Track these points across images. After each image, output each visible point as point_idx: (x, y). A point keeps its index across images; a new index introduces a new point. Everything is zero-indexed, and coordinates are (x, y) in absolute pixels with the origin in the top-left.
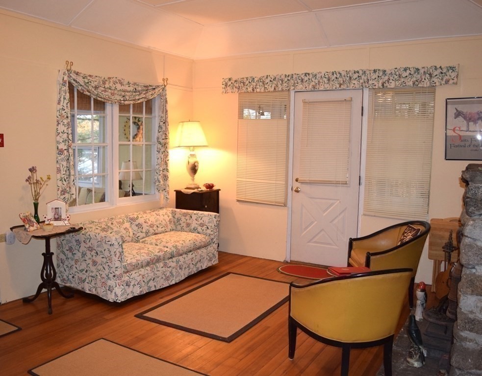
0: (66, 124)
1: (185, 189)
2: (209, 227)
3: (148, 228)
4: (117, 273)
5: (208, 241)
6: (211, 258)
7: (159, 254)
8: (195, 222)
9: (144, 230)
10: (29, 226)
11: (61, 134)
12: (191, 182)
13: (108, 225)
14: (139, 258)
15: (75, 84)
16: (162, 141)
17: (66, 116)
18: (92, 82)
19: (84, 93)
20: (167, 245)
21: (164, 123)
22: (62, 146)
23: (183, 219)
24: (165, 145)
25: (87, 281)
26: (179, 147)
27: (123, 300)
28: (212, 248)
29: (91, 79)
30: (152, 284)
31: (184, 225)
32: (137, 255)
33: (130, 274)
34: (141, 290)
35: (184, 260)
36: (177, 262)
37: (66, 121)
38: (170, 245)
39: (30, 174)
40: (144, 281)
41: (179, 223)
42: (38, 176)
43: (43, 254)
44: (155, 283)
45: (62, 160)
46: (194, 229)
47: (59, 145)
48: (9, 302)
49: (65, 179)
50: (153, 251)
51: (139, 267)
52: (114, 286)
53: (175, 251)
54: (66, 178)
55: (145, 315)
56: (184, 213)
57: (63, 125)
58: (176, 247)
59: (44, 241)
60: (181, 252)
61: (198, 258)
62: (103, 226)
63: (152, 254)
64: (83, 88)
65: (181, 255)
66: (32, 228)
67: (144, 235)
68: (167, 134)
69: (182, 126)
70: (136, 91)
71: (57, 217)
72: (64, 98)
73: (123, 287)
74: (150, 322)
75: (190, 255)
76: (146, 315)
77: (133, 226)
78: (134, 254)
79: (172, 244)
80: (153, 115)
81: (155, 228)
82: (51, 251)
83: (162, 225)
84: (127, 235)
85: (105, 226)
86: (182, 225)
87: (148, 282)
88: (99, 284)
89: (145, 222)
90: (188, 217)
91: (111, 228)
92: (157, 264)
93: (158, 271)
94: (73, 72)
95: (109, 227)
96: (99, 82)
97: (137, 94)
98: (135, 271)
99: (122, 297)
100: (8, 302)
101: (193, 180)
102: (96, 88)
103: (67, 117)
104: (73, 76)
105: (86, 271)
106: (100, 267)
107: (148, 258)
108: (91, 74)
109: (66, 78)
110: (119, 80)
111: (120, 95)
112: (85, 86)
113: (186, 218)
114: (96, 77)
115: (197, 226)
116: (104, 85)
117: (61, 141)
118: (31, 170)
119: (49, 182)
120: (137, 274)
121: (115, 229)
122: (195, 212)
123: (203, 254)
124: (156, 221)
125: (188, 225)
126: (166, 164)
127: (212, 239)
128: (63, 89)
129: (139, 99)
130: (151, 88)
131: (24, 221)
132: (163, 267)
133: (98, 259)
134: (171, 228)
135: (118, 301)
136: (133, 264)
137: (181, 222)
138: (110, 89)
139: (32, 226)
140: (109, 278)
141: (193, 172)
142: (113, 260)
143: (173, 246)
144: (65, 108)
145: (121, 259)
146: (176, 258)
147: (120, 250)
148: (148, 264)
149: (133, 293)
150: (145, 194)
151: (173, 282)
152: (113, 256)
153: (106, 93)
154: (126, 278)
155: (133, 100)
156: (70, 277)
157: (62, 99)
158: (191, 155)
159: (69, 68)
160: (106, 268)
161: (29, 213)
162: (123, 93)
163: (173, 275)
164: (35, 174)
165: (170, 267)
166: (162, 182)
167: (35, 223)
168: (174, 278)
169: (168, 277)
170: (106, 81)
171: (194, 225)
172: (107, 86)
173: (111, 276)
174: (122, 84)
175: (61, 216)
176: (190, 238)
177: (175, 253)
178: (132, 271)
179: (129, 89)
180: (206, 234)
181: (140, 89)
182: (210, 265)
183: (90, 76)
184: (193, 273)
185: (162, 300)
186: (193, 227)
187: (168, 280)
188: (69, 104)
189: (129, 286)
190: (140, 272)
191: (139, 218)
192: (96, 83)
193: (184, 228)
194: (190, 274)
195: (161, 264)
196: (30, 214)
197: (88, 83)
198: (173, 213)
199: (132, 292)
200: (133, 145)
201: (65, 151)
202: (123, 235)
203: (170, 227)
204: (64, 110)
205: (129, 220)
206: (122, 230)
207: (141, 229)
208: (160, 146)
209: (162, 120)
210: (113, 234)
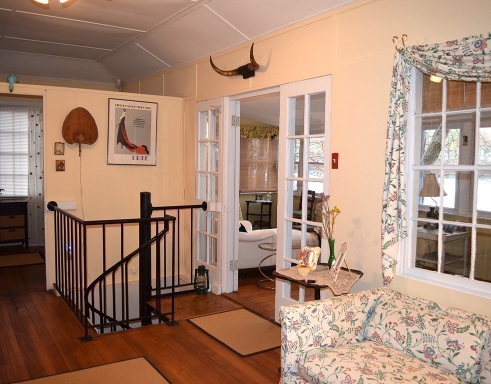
94: (409, 49)
159: (400, 46)
197: (439, 57)
210: (418, 336)
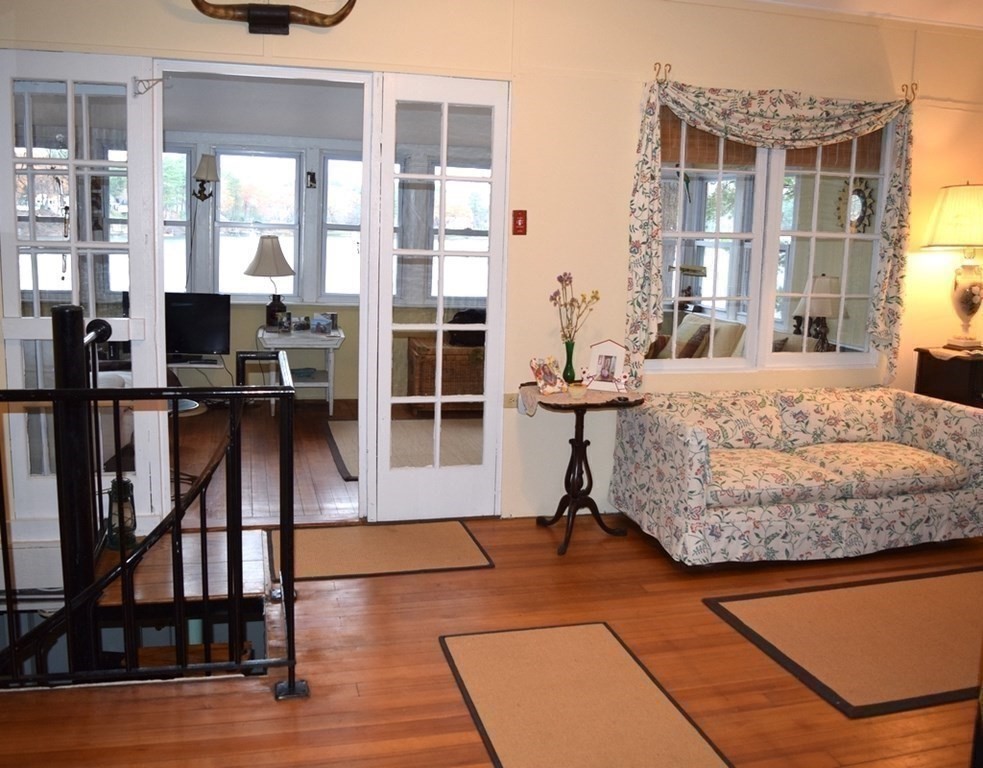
0: (648, 191)
1: (945, 347)
2: (973, 446)
3: (821, 424)
4: (693, 504)
5: (960, 477)
6: (964, 520)
7: (807, 484)
8: (942, 427)
9: (810, 429)
10: (545, 385)
11: (638, 212)
12: (960, 332)
13: (724, 404)
14: (754, 482)
15: (677, 110)
16: (893, 233)
17: (649, 175)
18: (717, 103)
19: (698, 127)
20: (843, 468)
21: (900, 189)
22: (639, 236)
23: (918, 415)
24: (898, 242)
25: (647, 509)
26: (929, 246)
27: (698, 563)
28: (970, 497)
29: (713, 96)
30: (777, 544)
31: (919, 431)
32: (751, 477)
33: (725, 512)
34: (747, 551)
35: (877, 509)
36: (858, 511)
37: (647, 186)
38: (848, 470)
39: (558, 286)
40: (757, 535)
41: (909, 425)
42: (576, 290)
43: (571, 441)
44: (788, 546)
45: (636, 263)
46: (938, 443)
47: (633, 235)
48: (516, 518)
49: (638, 303)
50: (796, 475)
51: (750, 501)
52: (684, 531)
53: (854, 485)
54: (640, 300)
55: (722, 604)
56: (923, 404)
57: (643, 193)
58: (860, 476)
59: (572, 416)
60: (872, 489)
61: (923, 511)
62: (711, 406)
63: (791, 481)
64: (694, 117)
65: (875, 497)
66: (549, 389)
67: (809, 438)
68: (905, 214)
69: (946, 194)
70: (828, 117)
71: (606, 373)
72: (649, 140)
73: (701, 536)
74: (721, 620)
75: (899, 503)
76: (725, 605)
77: (787, 415)
78: (746, 473)
79: (854, 469)
80: (881, 171)
81: (838, 428)
82: (584, 440)
83: (861, 423)
84: (765, 433)
85: (715, 407)
86: (914, 432)
87: (769, 539)
88: (663, 521)
89: (817, 411)
90: (928, 415)
91: (728, 412)
92: (802, 507)
93: (799, 520)
94: (670, 85)
95: (723, 408)
96: (734, 102)
97: (830, 123)
98: (740, 510)
99: (696, 557)
100: (514, 516)
101: (966, 327)
102: (725, 115)
103: (653, 178)
104: (672, 93)
105: (648, 490)
106: (667, 486)
107: (778, 488)
108: (715, 87)
109: (654, 98)
110: (788, 96)
111: (786, 129)
112: (697, 113)
113: (925, 417)
114: (729, 91)
115: (946, 437)
116: (747, 107)
117: (637, 226)
118: (560, 279)
119: (596, 305)
120: (743, 516)
121: (738, 415)
122: (947, 404)
123: (939, 507)
124: (847, 413)
125: (928, 433)
126: (898, 285)
127: (976, 476)
128: (647, 121)
129: (833, 136)
130: (871, 108)
131: (537, 373)
132: (813, 515)
133: (666, 468)
134: (886, 434)
135: (686, 562)
136: (736, 493)
137: (914, 425)
138: (762, 116)
139: (551, 385)
140: (678, 512)
141: (964, 309)
142: (687, 475)
143: (855, 474)
144: (649, 159)
145: (704, 476)
146: (857, 501)
147: (703, 456)
148: (776, 500)
149: (728, 554)
150: (843, 350)
151: (839, 554)
152: (687, 467)
153: (751, 126)
154: (712, 518)
155: (819, 138)
156: (627, 496)
157: (644, 142)
158: (964, 267)
159: (661, 77)
160: (676, 488)
161: (552, 360)
162: (792, 125)
163: (841, 538)
164: (568, 288)
165: (835, 517)
166: (882, 327)
167: (558, 381)
168: (843, 545)
169: (826, 539)
170: (752, 98)
171: (937, 436)
172: (754, 109)
173: (681, 507)
174: (792, 103)
175: (613, 373)
176: (908, 462)
177: (854, 489)
178: (733, 507)
179: (809, 114)
180: (962, 462)
181: (839, 112)
182: (957, 534)
183: (713, 91)
184: (901, 545)
185: (787, 583)
186: (936, 439)
187: (824, 546)
188: (658, 151)
189: (718, 537)
190: (750, 514)
191: (804, 401)
192: (726, 106)
193: (919, 438)
194: (893, 546)
195: (812, 508)
196: (554, 362)
197: (706, 105)
198: (900, 400)
199: (724, 551)
200: (818, 240)
201: (643, 246)
202: (754, 431)
203: (881, 431)
204: (647, 163)
205: (779, 401)
206: (754, 420)
207: (804, 425)
208: (885, 243)
209: (896, 183)
210: (731, 425)
